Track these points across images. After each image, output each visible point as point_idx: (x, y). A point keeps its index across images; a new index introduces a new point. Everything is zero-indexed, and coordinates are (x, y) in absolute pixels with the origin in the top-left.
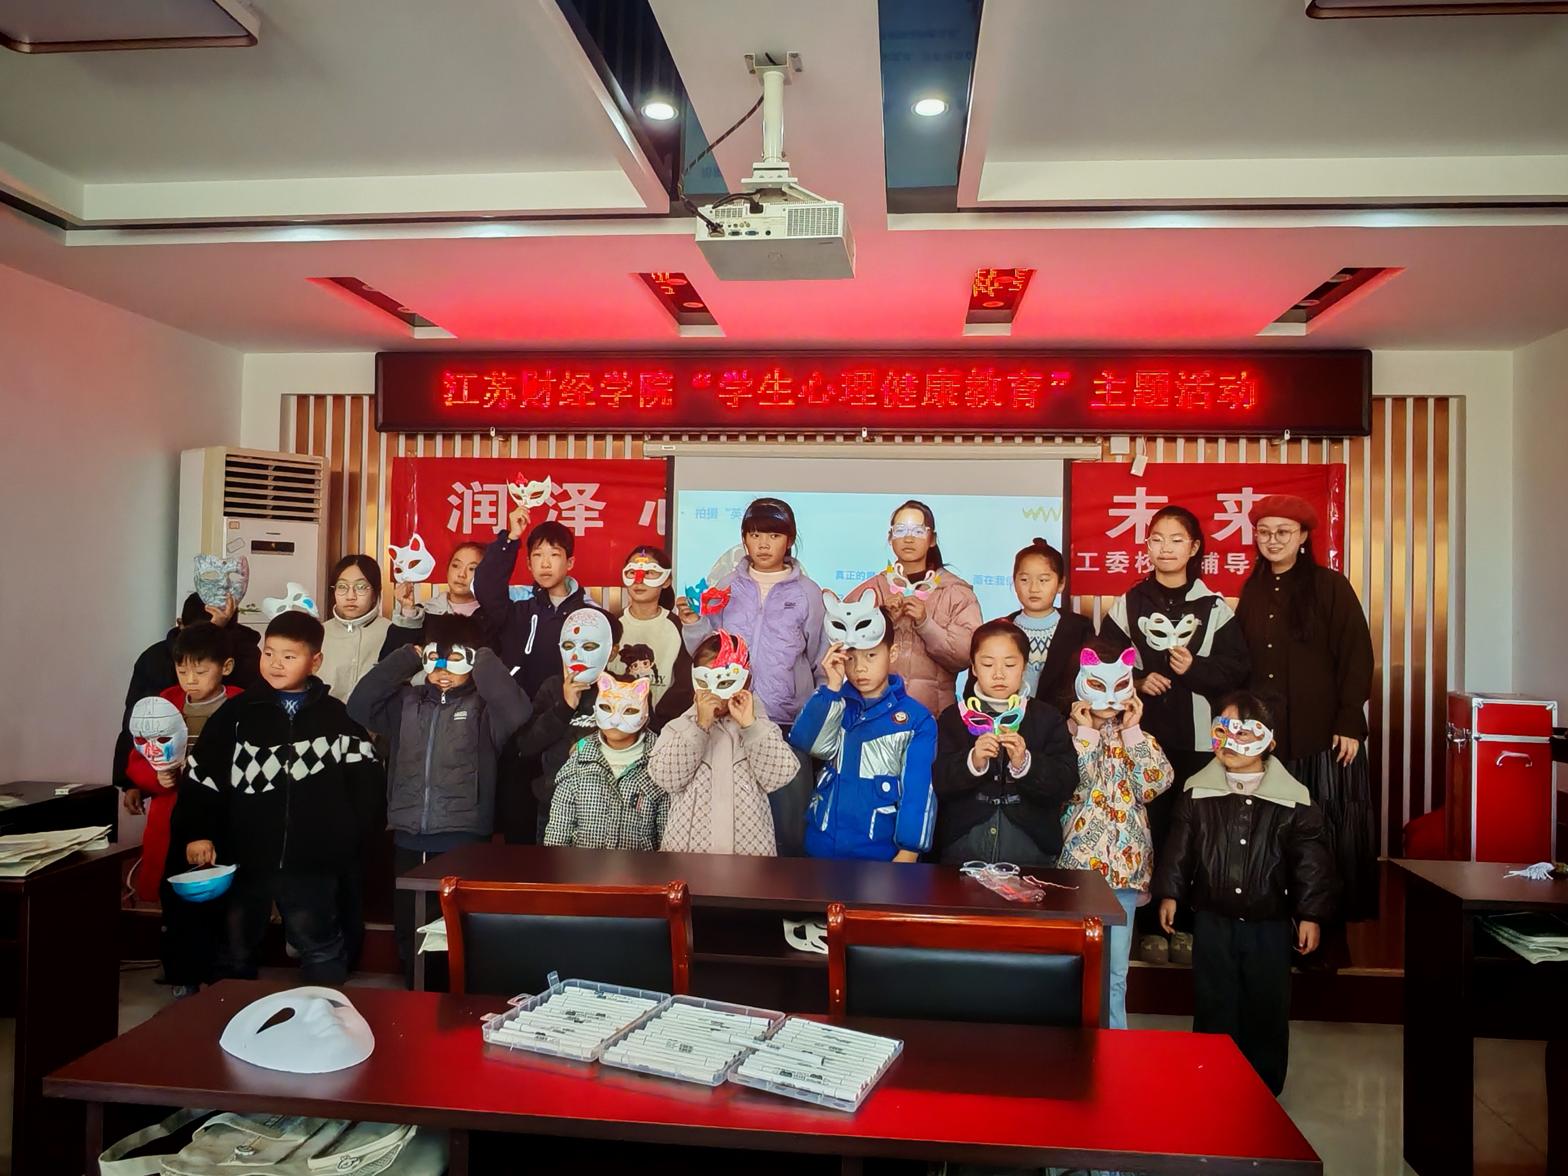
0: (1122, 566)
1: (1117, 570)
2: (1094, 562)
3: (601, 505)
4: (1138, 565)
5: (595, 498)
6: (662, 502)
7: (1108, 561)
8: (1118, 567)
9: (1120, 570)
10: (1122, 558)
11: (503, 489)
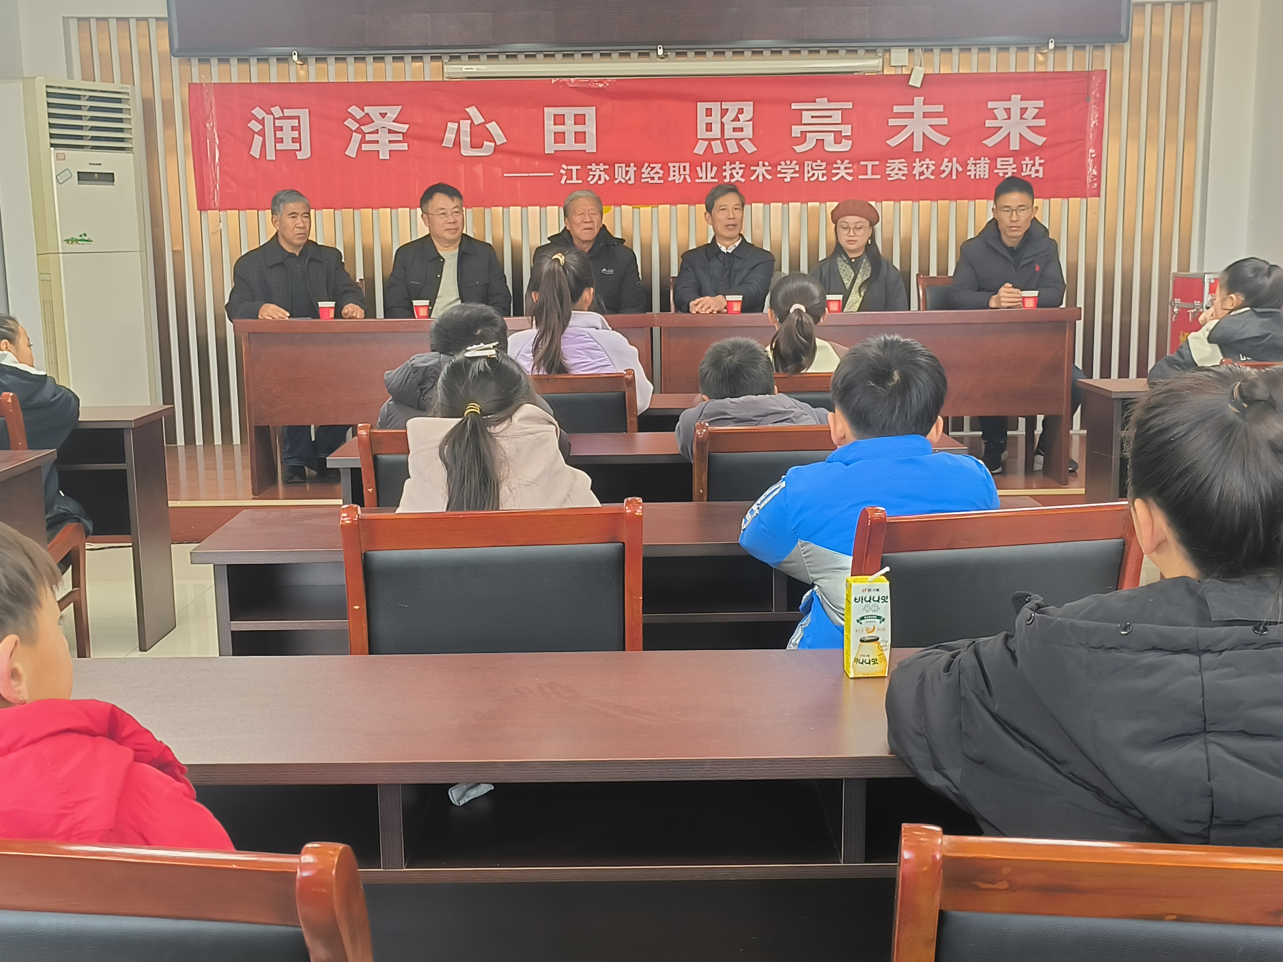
0: (901, 173)
1: (896, 177)
2: (875, 170)
3: (404, 127)
4: (916, 172)
5: (397, 120)
6: (465, 124)
7: (888, 169)
8: (897, 174)
9: (900, 176)
10: (901, 166)
11: (304, 114)
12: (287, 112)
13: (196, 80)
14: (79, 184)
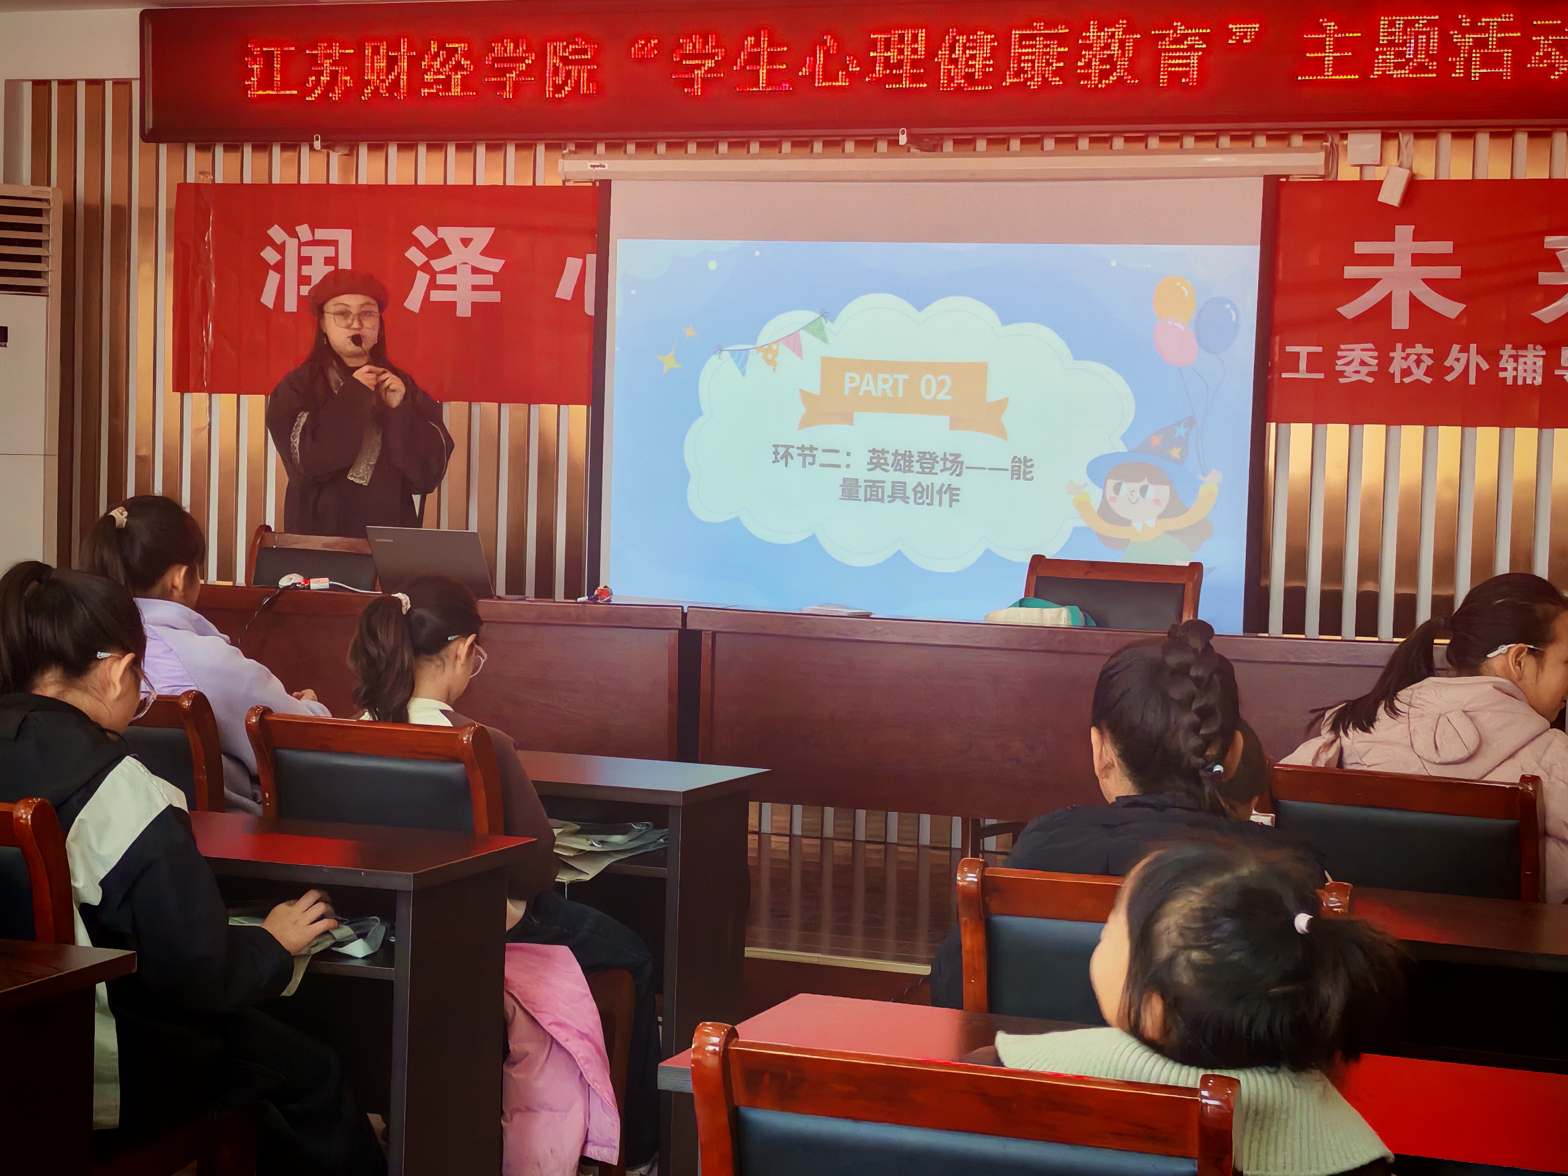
0: (1365, 370)
1: (1355, 378)
2: (1314, 362)
3: (496, 265)
4: (1395, 368)
5: (488, 251)
7: (1339, 362)
8: (1358, 372)
9: (1362, 377)
10: (1366, 356)
11: (344, 236)
12: (322, 234)
13: (190, 179)
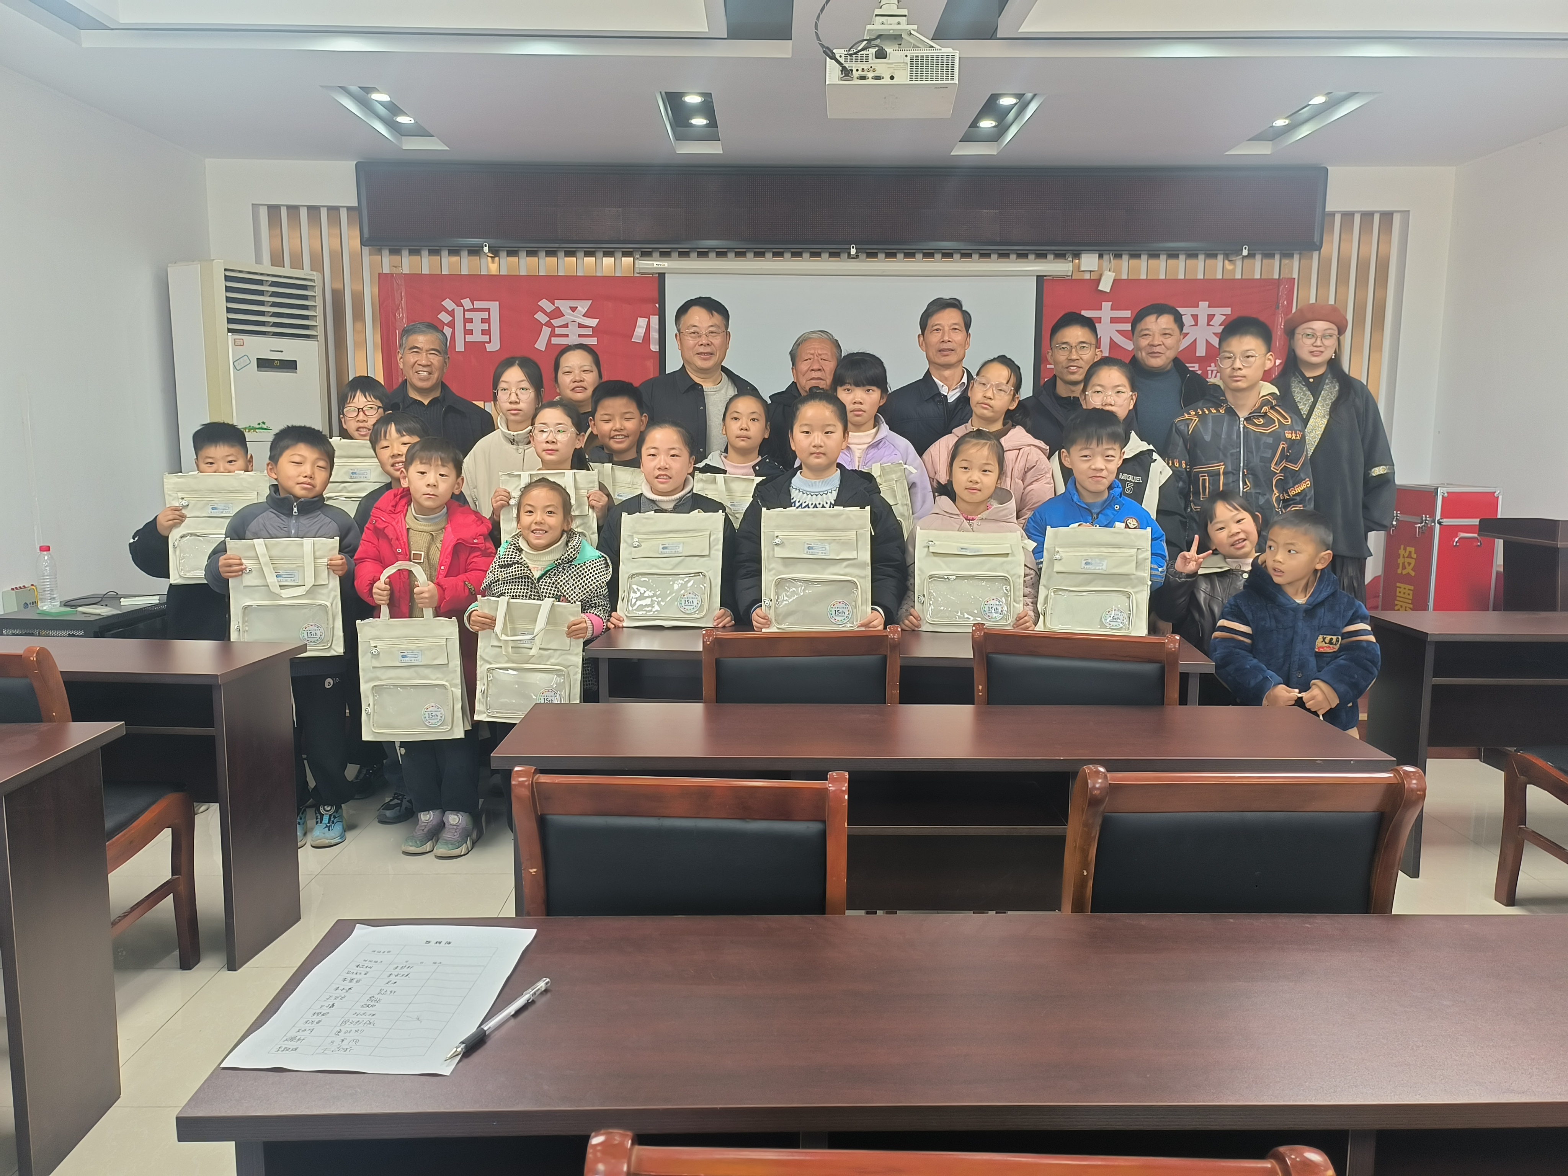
3: (594, 322)
5: (587, 315)
6: (655, 320)
11: (494, 306)
12: (478, 304)
13: (386, 270)
14: (258, 371)
